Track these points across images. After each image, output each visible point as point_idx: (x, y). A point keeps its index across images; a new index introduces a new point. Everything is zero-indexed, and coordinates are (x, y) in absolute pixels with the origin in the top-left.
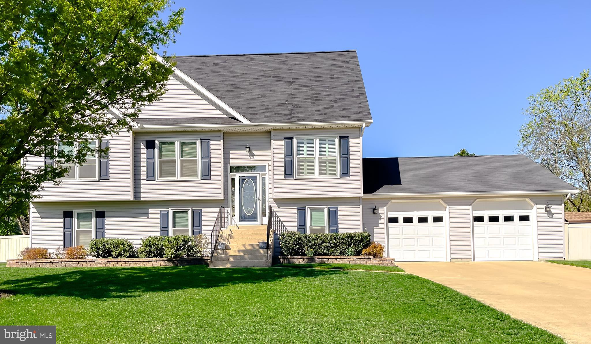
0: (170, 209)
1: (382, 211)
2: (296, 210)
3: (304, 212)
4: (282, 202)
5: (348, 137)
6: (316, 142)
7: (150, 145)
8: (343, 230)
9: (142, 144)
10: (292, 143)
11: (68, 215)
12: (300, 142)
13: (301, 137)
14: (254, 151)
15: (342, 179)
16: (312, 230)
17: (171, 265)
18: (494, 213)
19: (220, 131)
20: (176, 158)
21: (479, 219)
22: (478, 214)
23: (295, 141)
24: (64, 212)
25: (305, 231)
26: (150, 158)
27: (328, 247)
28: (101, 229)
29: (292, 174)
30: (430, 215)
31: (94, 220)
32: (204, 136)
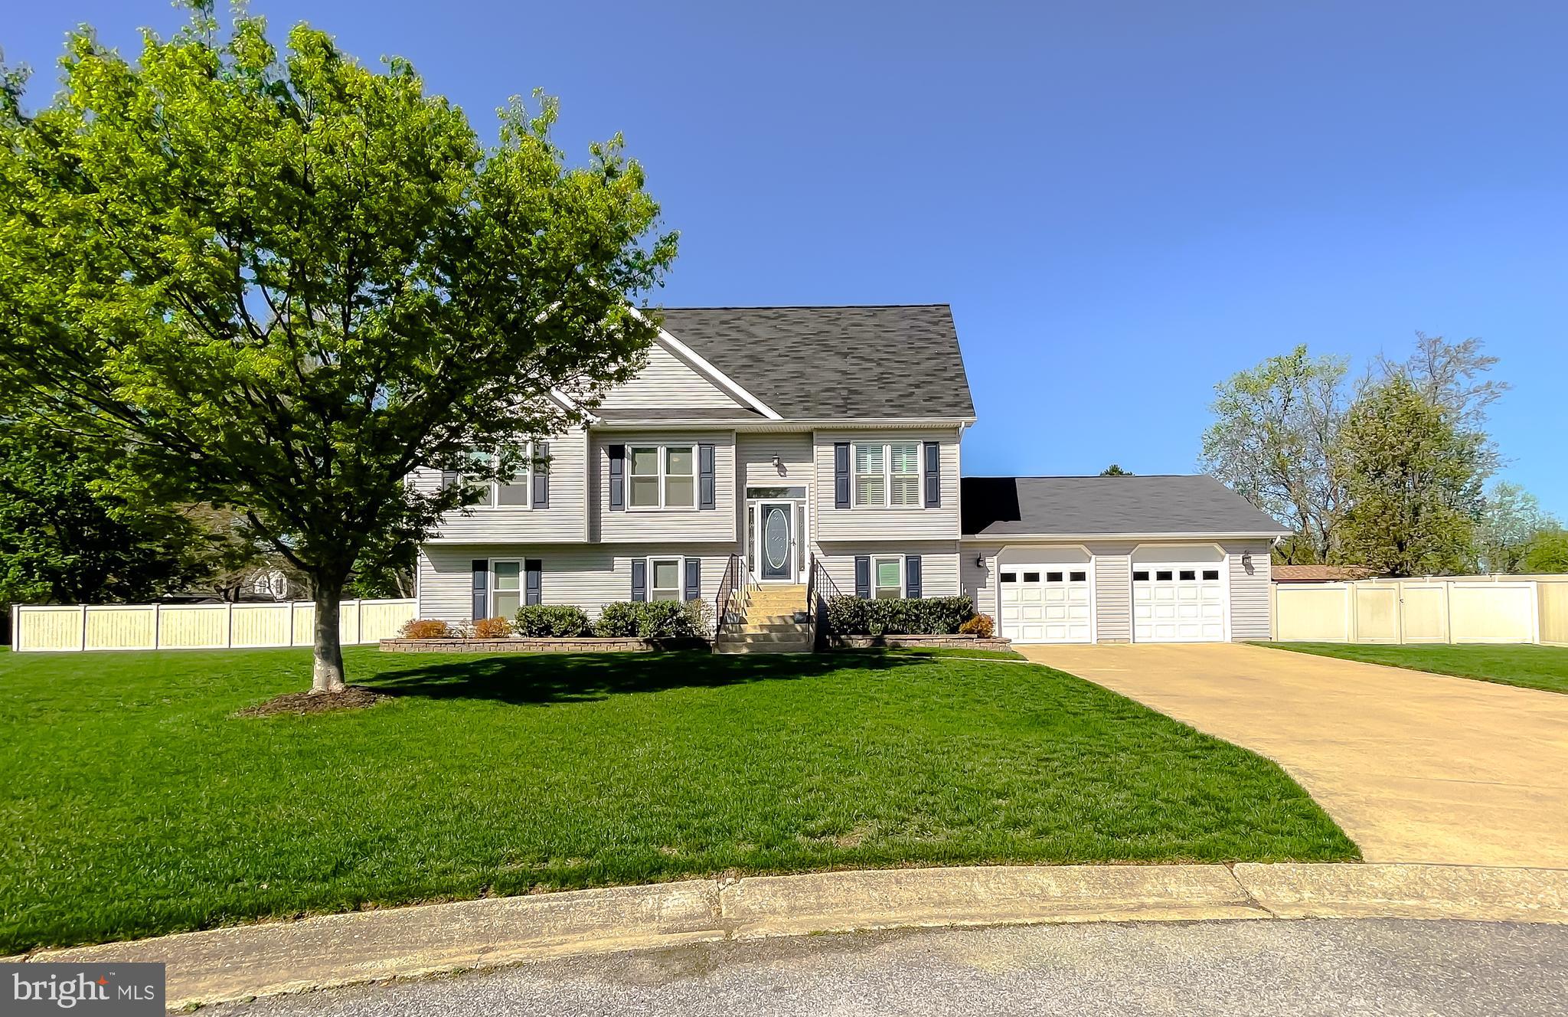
0: (648, 558)
1: (991, 563)
2: (854, 560)
3: (867, 564)
4: (831, 548)
5: (938, 442)
6: (887, 450)
7: (617, 453)
8: (928, 594)
9: (603, 451)
10: (847, 452)
11: (480, 566)
12: (861, 451)
13: (862, 442)
14: (785, 464)
15: (928, 510)
16: (879, 593)
18: (1164, 567)
19: (731, 431)
20: (659, 475)
21: (1142, 576)
22: (1140, 567)
23: (853, 448)
24: (473, 561)
25: (868, 595)
26: (616, 473)
27: (905, 620)
28: (534, 588)
29: (848, 501)
30: (1066, 569)
31: (522, 574)
32: (705, 439)
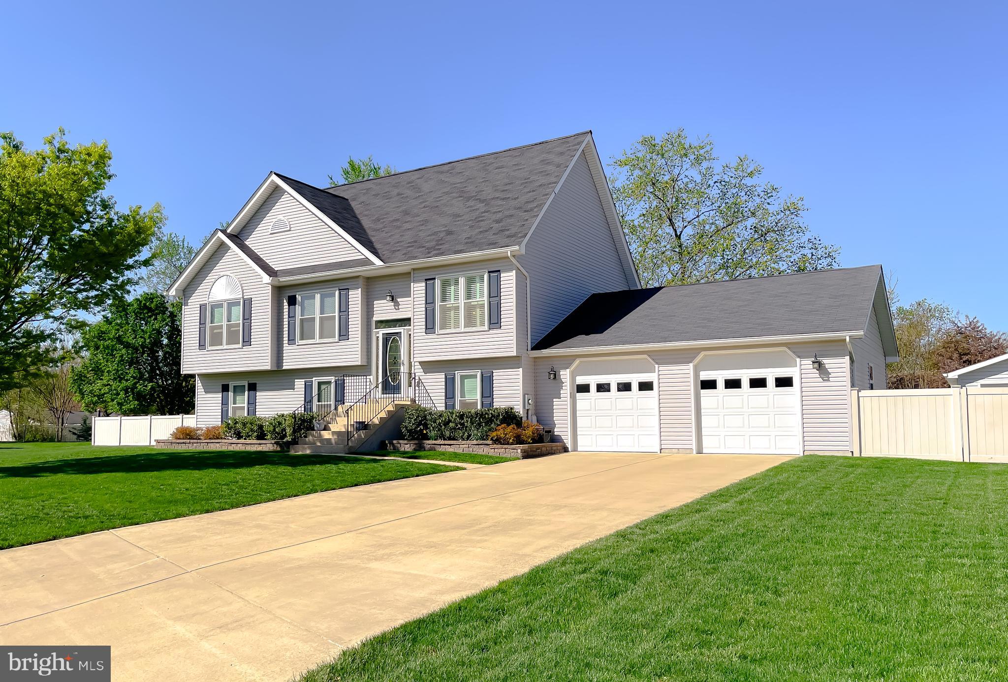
0: (314, 379)
1: (565, 375)
2: (444, 376)
3: (453, 379)
4: (430, 366)
5: (499, 271)
6: (462, 281)
7: (292, 301)
8: (500, 402)
9: (285, 301)
10: (434, 284)
11: (225, 389)
12: (445, 284)
14: (399, 300)
15: (491, 332)
16: (463, 404)
17: (279, 449)
18: (732, 374)
19: (358, 277)
20: (316, 316)
21: (710, 385)
23: (438, 283)
24: (222, 385)
25: (454, 406)
26: (291, 317)
27: (454, 429)
28: (252, 403)
29: (433, 328)
30: (634, 379)
31: (246, 393)
32: (344, 285)
